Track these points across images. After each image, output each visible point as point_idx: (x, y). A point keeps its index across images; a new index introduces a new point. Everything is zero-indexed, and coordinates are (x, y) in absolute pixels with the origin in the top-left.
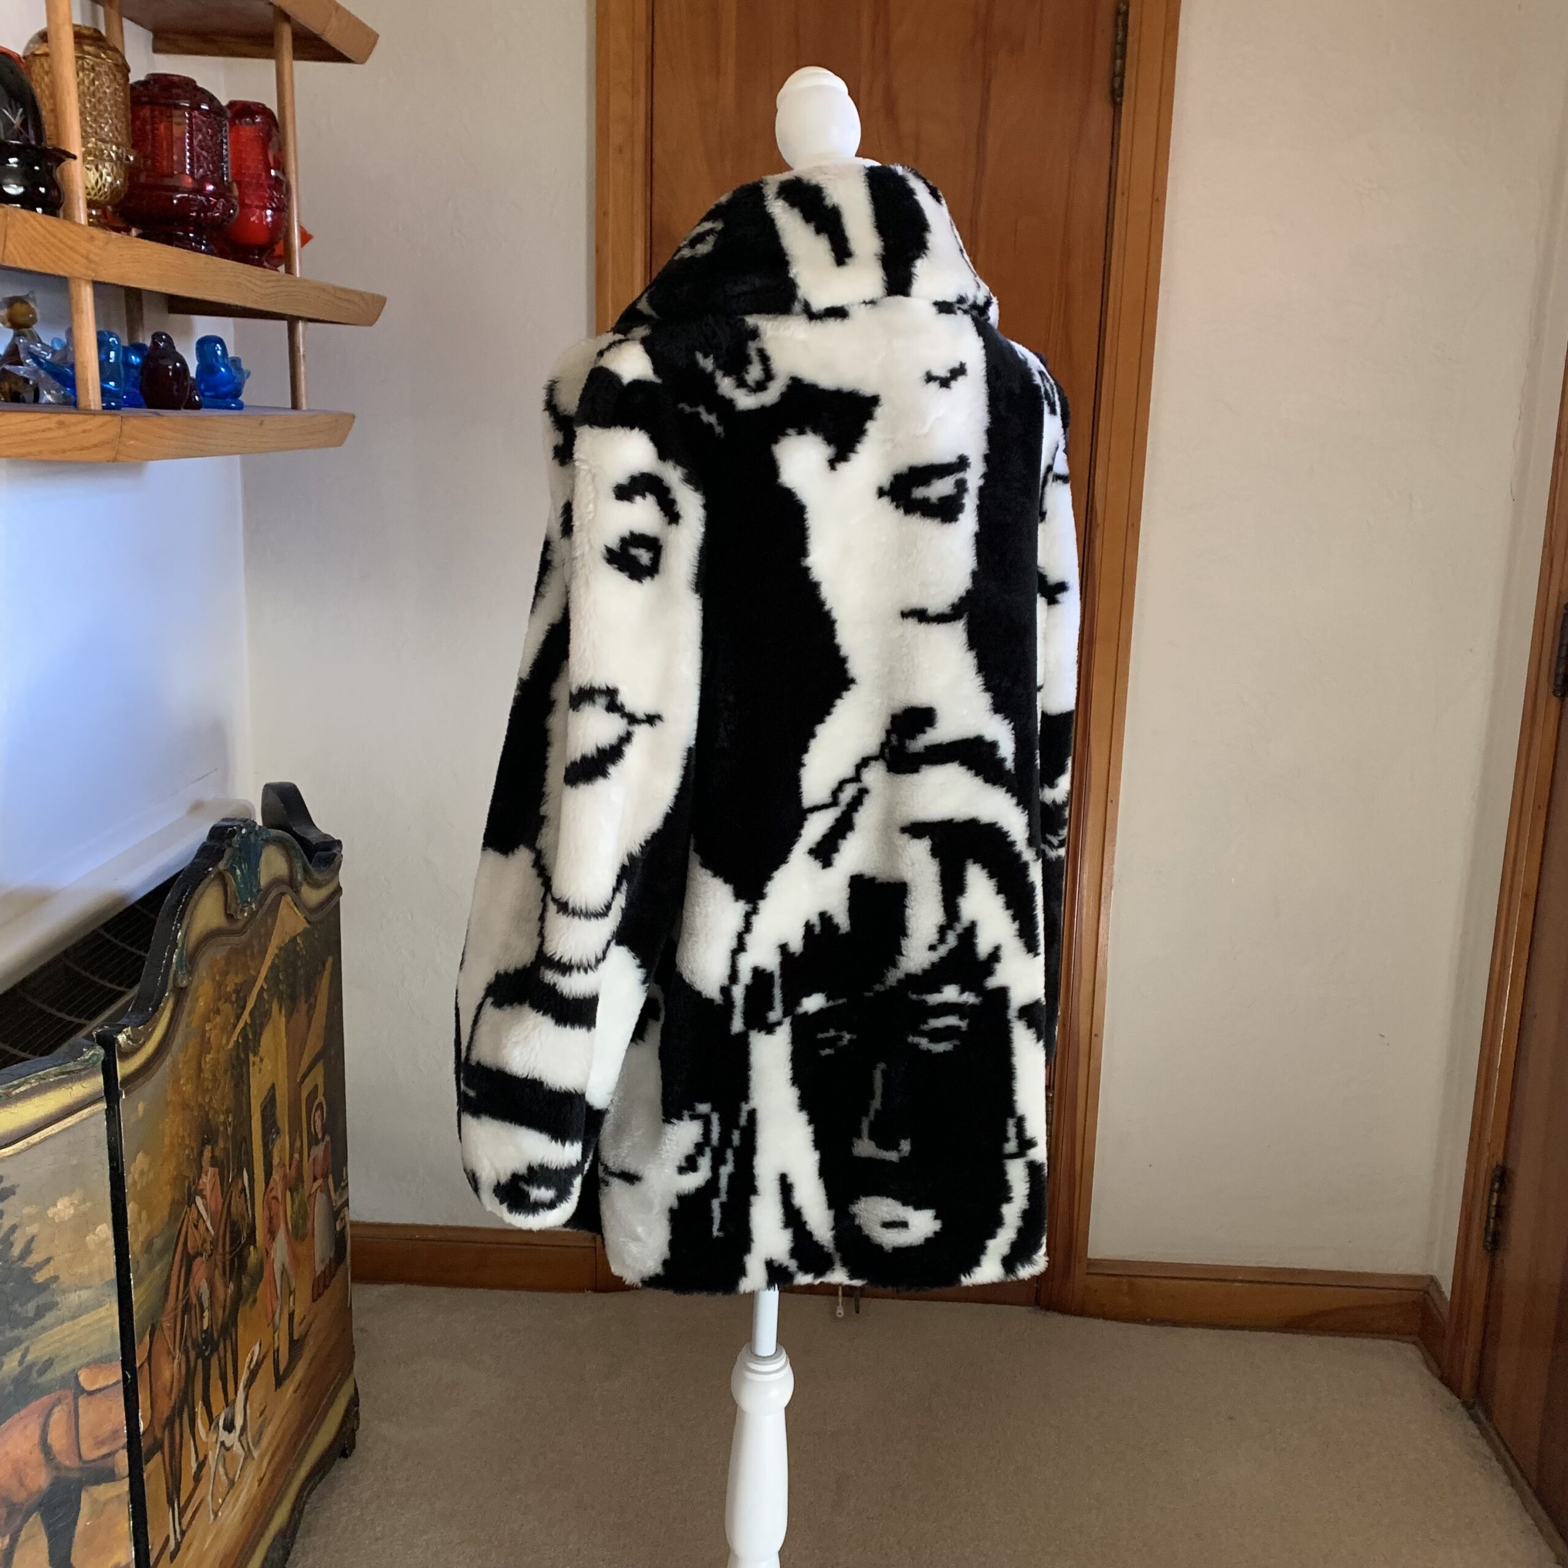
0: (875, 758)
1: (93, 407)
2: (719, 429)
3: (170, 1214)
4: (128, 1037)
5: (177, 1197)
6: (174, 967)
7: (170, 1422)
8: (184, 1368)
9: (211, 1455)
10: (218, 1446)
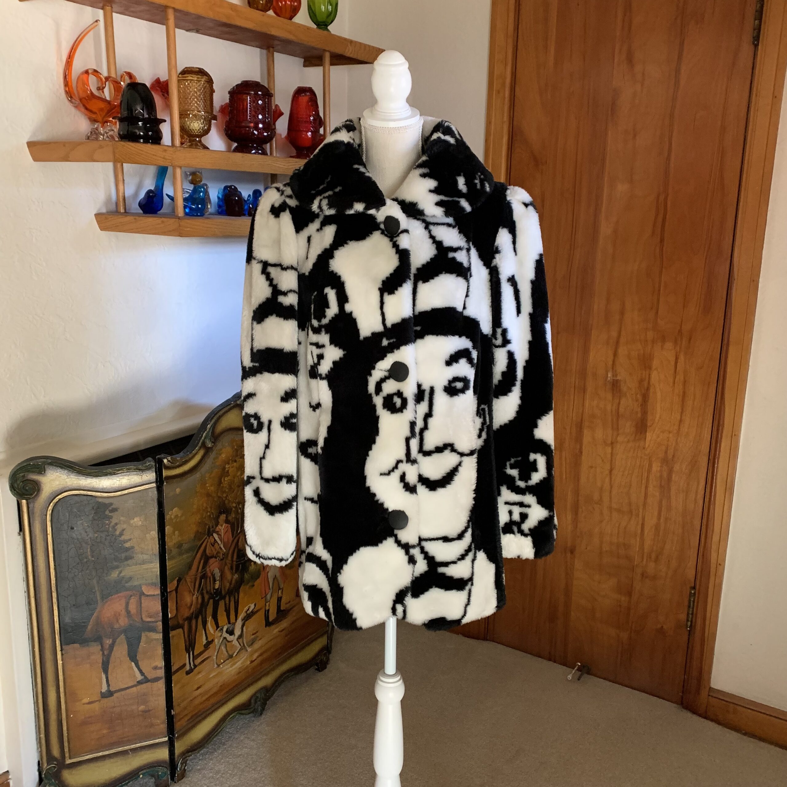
1: (180, 215)
3: (195, 537)
4: (168, 461)
5: (200, 531)
6: (203, 438)
7: (189, 619)
8: (200, 600)
9: (216, 640)
10: (222, 638)
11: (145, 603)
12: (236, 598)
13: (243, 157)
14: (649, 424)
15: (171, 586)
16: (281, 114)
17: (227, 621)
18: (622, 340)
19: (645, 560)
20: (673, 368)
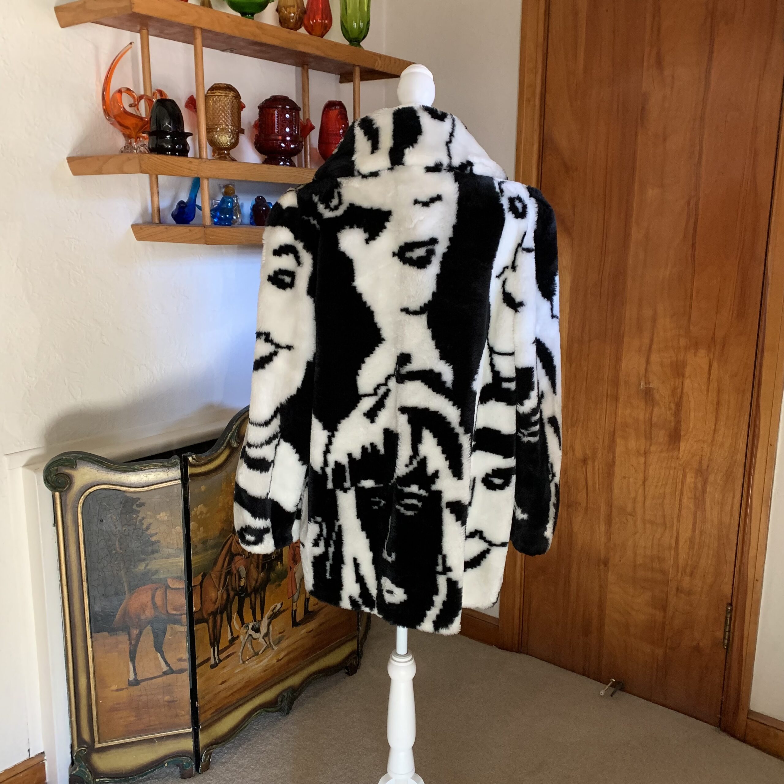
0: (392, 375)
1: (206, 224)
2: (318, 226)
3: (220, 534)
4: (193, 459)
5: (225, 528)
6: (228, 438)
7: (214, 614)
8: (225, 597)
9: (242, 637)
10: (247, 635)
11: (170, 595)
12: (262, 596)
13: (268, 168)
14: (682, 434)
15: (196, 581)
16: (313, 128)
17: (252, 619)
18: (655, 347)
19: (680, 574)
20: (706, 375)
